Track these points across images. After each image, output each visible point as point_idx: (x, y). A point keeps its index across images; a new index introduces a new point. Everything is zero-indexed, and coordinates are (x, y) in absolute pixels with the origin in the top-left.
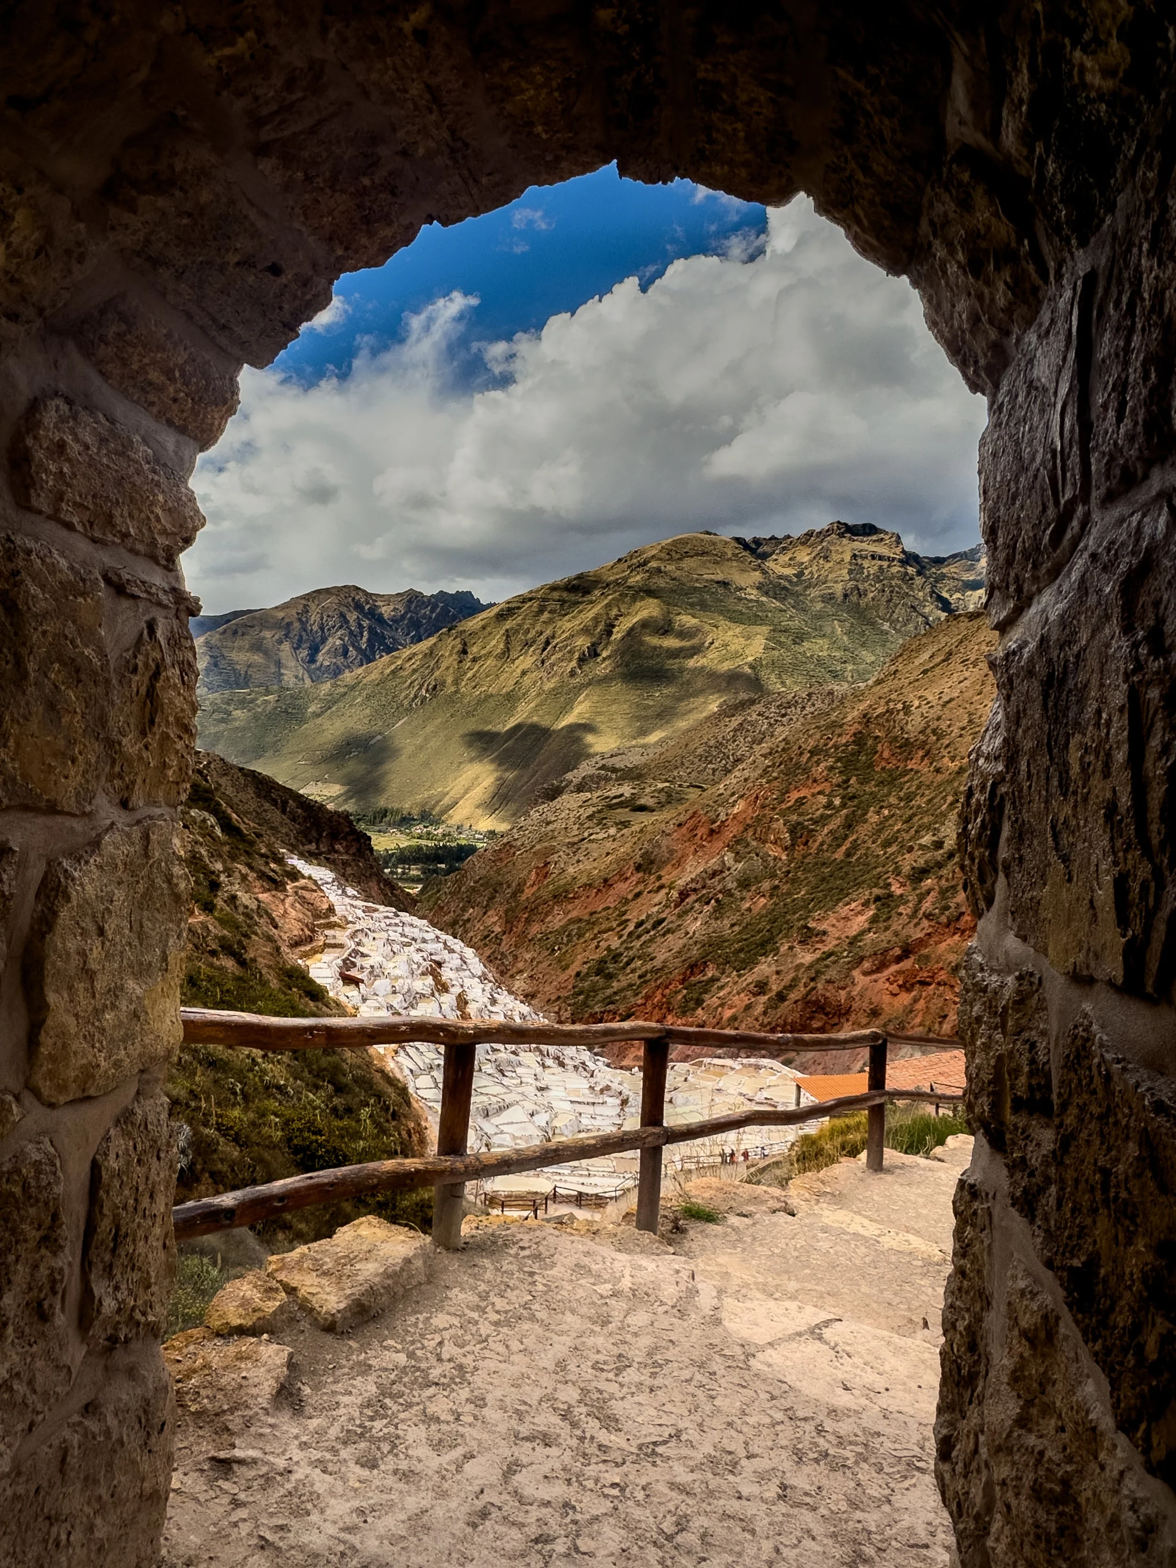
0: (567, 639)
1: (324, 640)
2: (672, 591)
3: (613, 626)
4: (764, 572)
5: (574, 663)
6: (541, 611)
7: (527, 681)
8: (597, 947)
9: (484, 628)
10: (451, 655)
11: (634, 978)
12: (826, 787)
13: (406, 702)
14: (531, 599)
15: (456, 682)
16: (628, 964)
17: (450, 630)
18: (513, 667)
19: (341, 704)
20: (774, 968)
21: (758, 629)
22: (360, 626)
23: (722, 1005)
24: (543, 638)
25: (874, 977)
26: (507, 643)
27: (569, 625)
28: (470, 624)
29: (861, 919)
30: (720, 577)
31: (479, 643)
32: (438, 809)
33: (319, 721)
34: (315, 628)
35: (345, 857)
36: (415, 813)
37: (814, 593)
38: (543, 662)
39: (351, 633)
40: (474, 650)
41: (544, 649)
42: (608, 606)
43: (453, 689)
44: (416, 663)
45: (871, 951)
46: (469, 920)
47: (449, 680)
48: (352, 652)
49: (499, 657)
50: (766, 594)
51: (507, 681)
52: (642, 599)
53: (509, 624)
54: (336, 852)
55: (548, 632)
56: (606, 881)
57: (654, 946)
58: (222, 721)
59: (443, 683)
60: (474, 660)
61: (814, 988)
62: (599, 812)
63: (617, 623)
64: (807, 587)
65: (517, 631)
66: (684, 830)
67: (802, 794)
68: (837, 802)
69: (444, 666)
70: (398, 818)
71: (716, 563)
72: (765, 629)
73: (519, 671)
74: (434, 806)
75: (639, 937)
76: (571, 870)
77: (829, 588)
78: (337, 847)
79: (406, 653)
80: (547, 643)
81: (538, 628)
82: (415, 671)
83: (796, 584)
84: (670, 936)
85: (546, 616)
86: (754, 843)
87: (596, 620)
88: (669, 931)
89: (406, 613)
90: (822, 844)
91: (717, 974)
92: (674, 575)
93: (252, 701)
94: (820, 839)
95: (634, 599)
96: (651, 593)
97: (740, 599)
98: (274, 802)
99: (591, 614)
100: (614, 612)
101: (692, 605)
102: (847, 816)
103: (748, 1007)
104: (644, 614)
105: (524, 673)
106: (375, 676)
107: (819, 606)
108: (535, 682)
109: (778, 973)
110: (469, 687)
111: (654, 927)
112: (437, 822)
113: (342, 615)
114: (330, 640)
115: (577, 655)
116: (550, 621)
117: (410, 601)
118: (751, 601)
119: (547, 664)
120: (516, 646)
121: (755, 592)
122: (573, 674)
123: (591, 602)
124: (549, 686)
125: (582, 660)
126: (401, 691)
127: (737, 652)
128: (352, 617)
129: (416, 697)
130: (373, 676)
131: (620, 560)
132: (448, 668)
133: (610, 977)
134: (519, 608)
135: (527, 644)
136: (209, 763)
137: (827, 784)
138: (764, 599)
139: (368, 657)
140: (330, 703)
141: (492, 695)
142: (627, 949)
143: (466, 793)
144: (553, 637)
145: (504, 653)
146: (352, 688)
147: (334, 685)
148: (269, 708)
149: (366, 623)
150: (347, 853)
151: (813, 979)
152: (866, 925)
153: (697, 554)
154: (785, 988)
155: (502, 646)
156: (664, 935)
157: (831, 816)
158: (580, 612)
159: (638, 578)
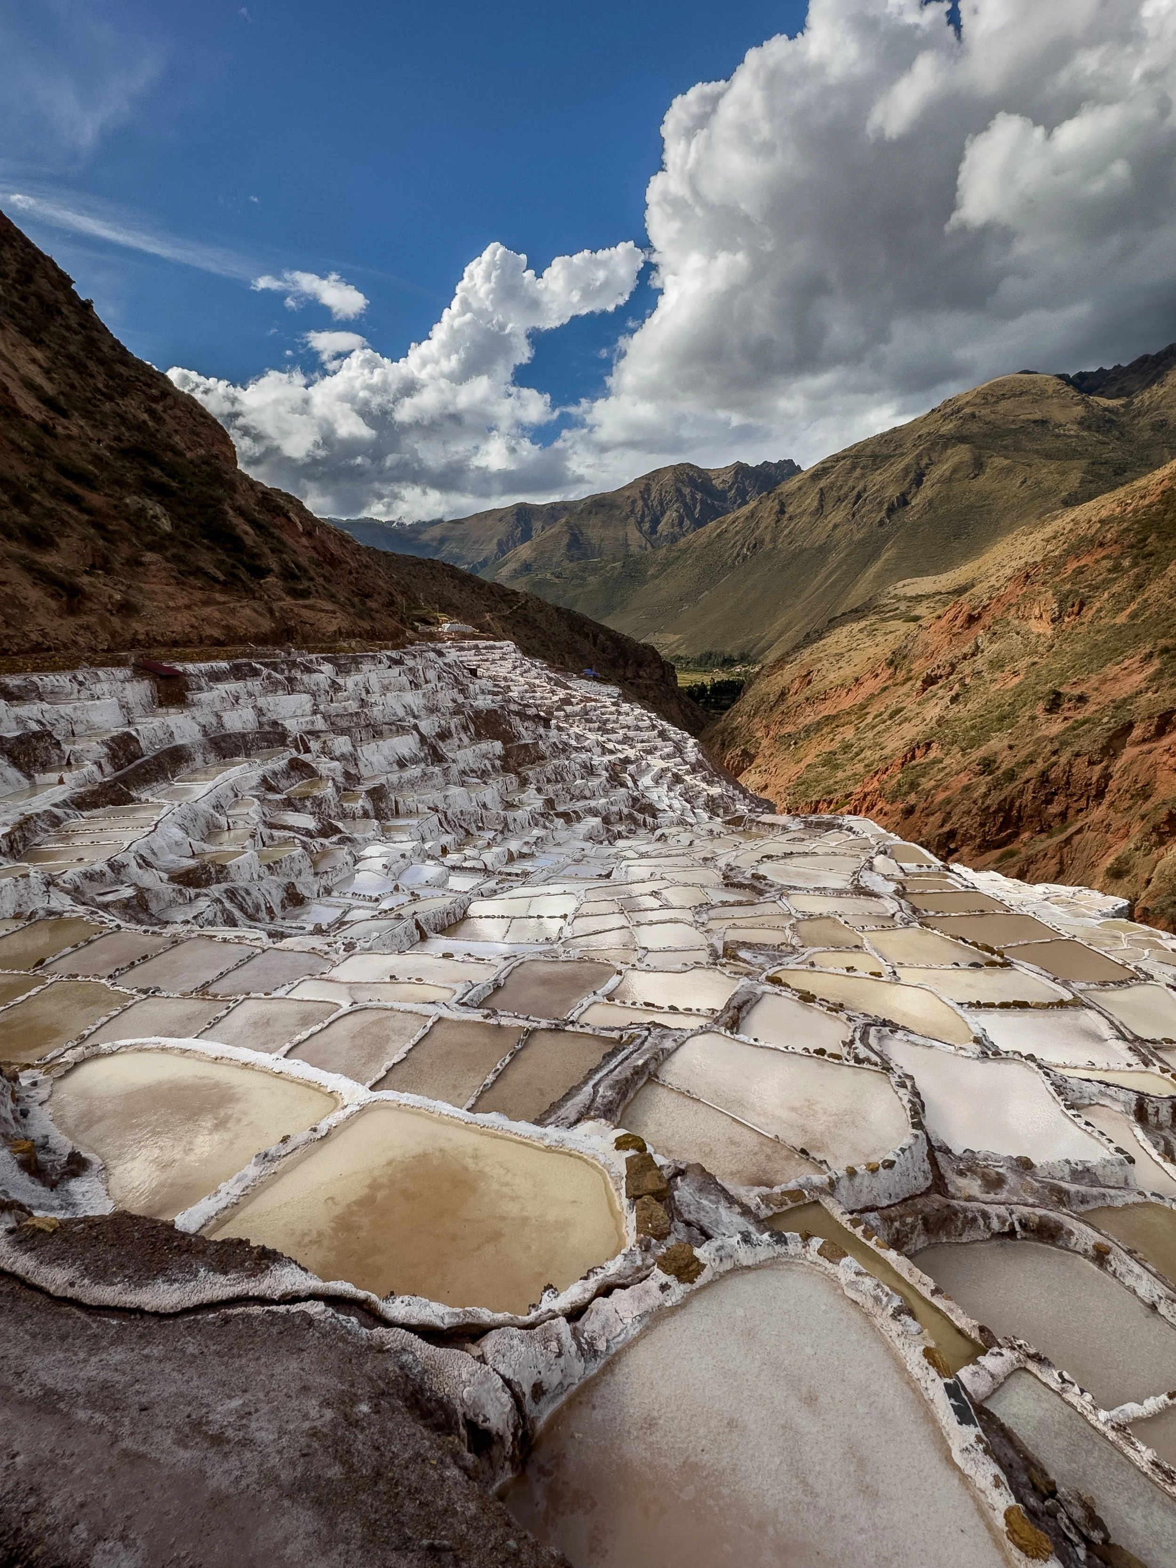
0: (878, 490)
1: (663, 513)
2: (986, 435)
3: (924, 475)
4: (1087, 405)
5: (883, 514)
6: (853, 468)
7: (838, 533)
8: (832, 740)
9: (800, 488)
10: (769, 516)
11: (860, 768)
12: (1115, 550)
13: (729, 561)
14: (844, 458)
15: (774, 540)
16: (857, 754)
17: (769, 494)
18: (826, 522)
19: (675, 566)
20: (1006, 742)
21: (1075, 463)
22: (693, 498)
23: (936, 787)
24: (855, 492)
25: (1146, 747)
26: (821, 500)
27: (880, 478)
28: (787, 486)
29: (1138, 678)
30: (1038, 416)
31: (795, 503)
32: (754, 651)
33: (657, 581)
34: (655, 503)
35: (649, 682)
36: (736, 655)
37: (1143, 421)
38: (854, 515)
39: (686, 505)
40: (790, 509)
41: (855, 503)
42: (919, 456)
43: (771, 546)
44: (739, 524)
45: (1146, 714)
46: (737, 728)
47: (768, 538)
48: (687, 523)
49: (812, 514)
50: (1089, 428)
51: (820, 534)
52: (954, 445)
53: (823, 483)
54: (640, 677)
55: (860, 487)
56: (857, 680)
57: (887, 735)
58: (580, 586)
59: (762, 542)
60: (791, 518)
61: (1054, 764)
62: (872, 625)
63: (927, 471)
64: (1135, 417)
65: (831, 488)
66: (943, 622)
67: (1083, 562)
68: (1126, 563)
69: (762, 526)
70: (721, 659)
71: (1035, 401)
72: (1083, 463)
73: (831, 525)
74: (753, 648)
75: (874, 727)
76: (831, 676)
77: (1161, 414)
78: (641, 673)
79: (731, 517)
80: (859, 497)
81: (850, 483)
82: (737, 533)
83: (1123, 415)
84: (906, 725)
85: (858, 471)
86: (1016, 622)
87: (906, 471)
88: (906, 720)
89: (733, 484)
90: (1100, 610)
91: (940, 755)
92: (987, 419)
93: (602, 568)
94: (1098, 604)
95: (945, 447)
96: (962, 439)
97: (1058, 436)
98: (586, 636)
99: (901, 466)
100: (925, 461)
101: (1006, 448)
102: (1137, 576)
103: (967, 788)
104: (956, 459)
105: (835, 526)
106: (703, 539)
107: (1147, 435)
108: (846, 534)
109: (1011, 747)
110: (785, 544)
111: (891, 717)
112: (754, 663)
113: (678, 490)
114: (668, 513)
115: (886, 506)
116: (863, 476)
117: (736, 473)
118: (1070, 436)
119: (857, 516)
120: (829, 503)
121: (1075, 427)
122: (881, 523)
123: (902, 454)
124: (858, 537)
125: (891, 511)
126: (725, 551)
127: (1050, 489)
128: (687, 491)
129: (738, 555)
130: (701, 540)
131: (933, 410)
132: (766, 528)
133: (836, 767)
134: (833, 467)
135: (840, 500)
136: (527, 602)
137: (1118, 546)
138: (1085, 433)
139: (700, 523)
140: (666, 564)
141: (806, 549)
142: (859, 739)
143: (779, 637)
144: (865, 490)
145: (817, 510)
146: (685, 551)
147: (669, 550)
148: (616, 573)
149: (699, 496)
150: (650, 678)
151: (1055, 753)
152: (1143, 685)
153: (1014, 395)
154: (1018, 764)
155: (816, 503)
156: (900, 724)
157: (1116, 579)
158: (892, 464)
159: (951, 426)
